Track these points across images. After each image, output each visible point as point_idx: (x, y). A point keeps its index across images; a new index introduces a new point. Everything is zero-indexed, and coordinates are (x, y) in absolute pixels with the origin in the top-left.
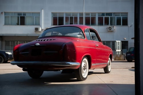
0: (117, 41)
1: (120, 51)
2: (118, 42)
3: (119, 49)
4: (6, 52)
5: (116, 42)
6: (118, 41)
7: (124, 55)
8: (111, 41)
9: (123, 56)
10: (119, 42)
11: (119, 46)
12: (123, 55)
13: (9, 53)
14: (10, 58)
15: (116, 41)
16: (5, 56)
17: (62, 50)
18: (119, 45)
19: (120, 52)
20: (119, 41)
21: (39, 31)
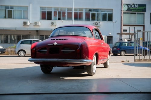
14: (1, 52)
17: (79, 49)
21: (27, 25)
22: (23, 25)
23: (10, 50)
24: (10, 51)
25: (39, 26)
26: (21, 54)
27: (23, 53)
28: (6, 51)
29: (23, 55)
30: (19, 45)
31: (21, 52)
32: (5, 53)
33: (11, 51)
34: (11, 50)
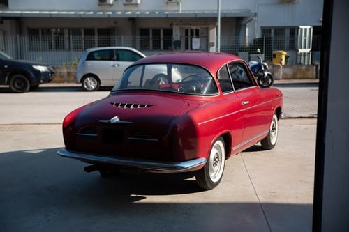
0: (301, 27)
1: (307, 50)
2: (304, 30)
3: (305, 48)
4: (34, 67)
5: (299, 30)
6: (303, 27)
7: (317, 66)
8: (288, 27)
9: (315, 67)
10: (306, 29)
11: (305, 40)
12: (314, 65)
13: (42, 69)
15: (299, 28)
16: (33, 75)
17: (167, 136)
18: (305, 36)
19: (309, 53)
20: (308, 27)
21: (108, 2)
22: (99, 5)
23: (65, 71)
24: (66, 75)
25: (136, 4)
26: (89, 84)
27: (92, 83)
28: (58, 74)
29: (94, 88)
30: (83, 63)
31: (88, 79)
32: (56, 79)
33: (69, 74)
34: (69, 70)
